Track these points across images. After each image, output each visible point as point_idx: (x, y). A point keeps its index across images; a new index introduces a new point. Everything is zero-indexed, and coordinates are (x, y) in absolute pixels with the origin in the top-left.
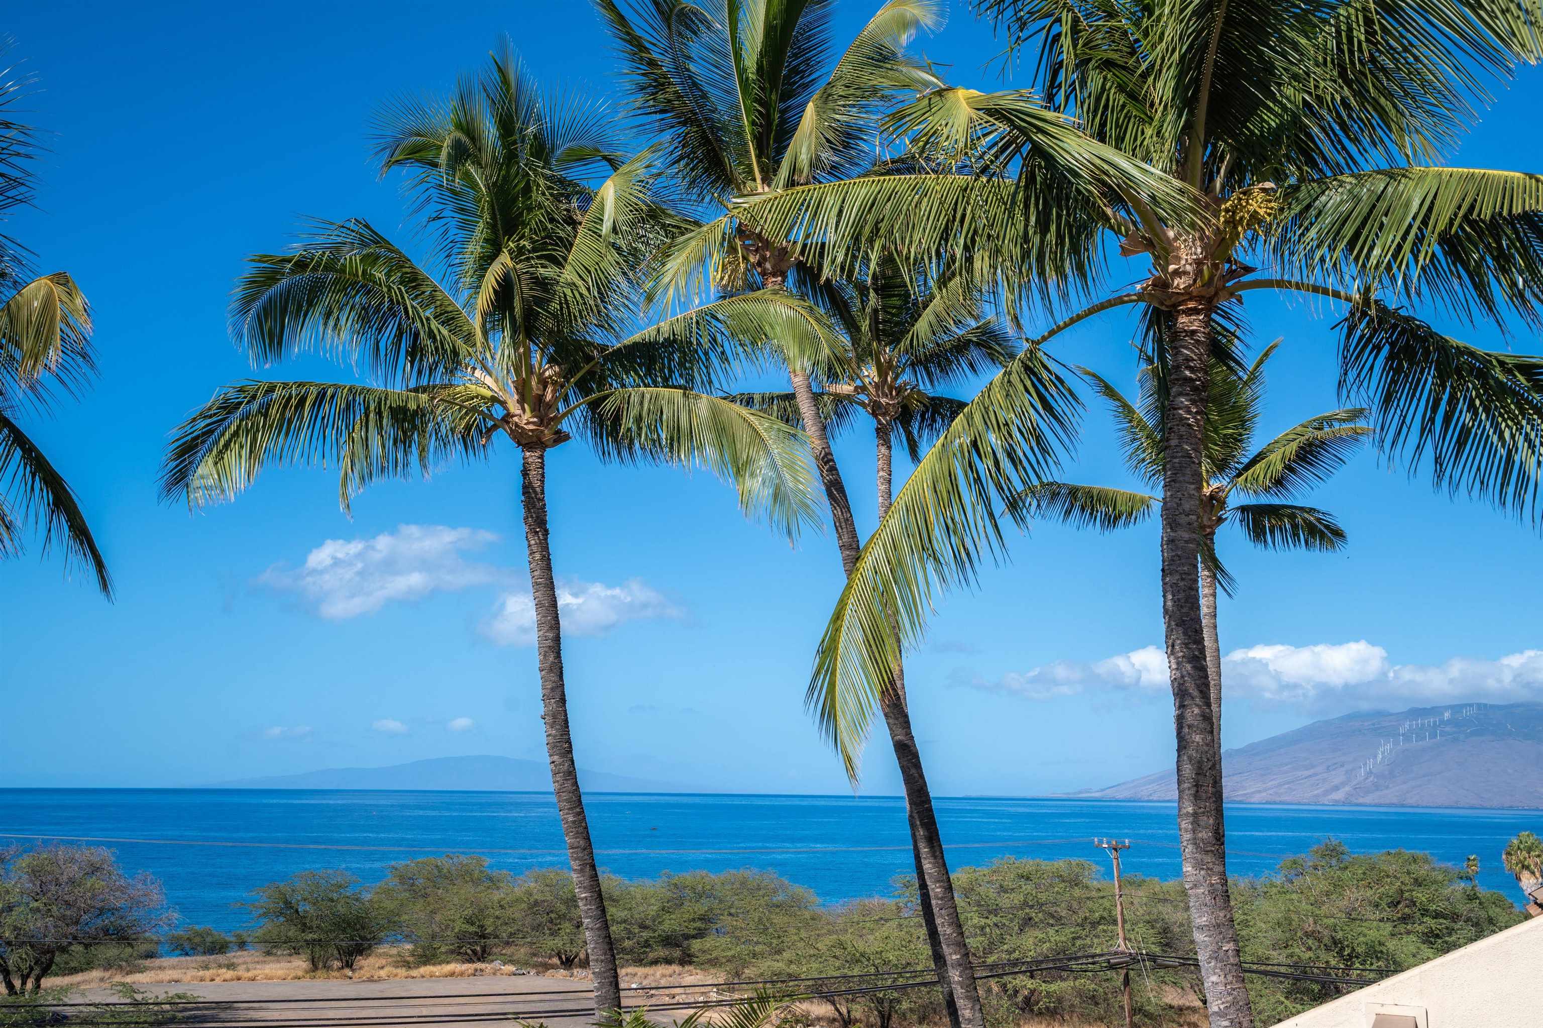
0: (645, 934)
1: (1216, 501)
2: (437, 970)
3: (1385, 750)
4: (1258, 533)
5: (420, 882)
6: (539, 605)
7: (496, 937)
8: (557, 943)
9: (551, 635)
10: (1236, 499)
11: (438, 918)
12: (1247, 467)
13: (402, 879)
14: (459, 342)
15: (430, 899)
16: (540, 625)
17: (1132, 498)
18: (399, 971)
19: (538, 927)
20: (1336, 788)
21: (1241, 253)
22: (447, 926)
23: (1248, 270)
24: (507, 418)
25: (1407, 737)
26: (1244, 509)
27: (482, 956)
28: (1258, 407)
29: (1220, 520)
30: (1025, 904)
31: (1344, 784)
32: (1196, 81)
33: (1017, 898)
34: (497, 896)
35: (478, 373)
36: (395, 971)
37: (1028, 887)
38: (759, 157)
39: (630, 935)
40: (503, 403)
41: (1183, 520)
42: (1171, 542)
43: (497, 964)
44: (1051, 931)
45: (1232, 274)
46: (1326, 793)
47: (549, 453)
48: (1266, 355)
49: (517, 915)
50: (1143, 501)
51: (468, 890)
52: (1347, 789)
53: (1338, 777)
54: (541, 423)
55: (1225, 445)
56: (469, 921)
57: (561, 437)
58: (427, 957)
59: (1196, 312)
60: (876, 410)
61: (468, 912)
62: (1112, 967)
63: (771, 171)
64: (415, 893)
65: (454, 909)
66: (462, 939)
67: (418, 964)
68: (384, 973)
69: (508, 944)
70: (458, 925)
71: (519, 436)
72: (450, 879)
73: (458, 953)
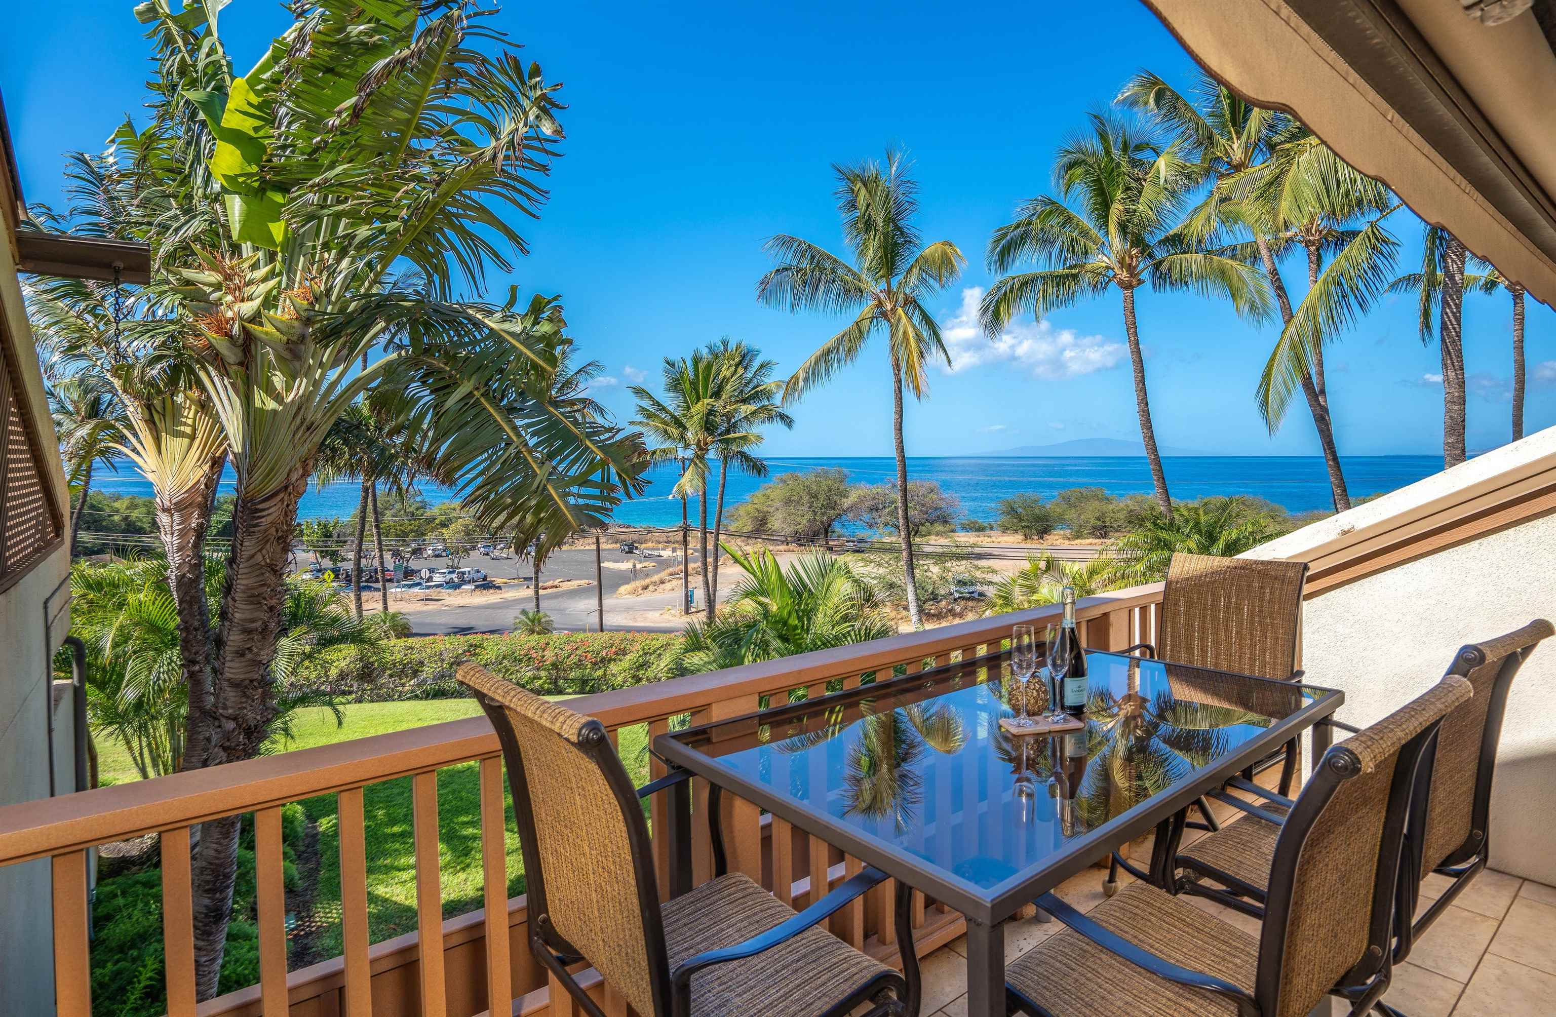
2: (1083, 541)
5: (1073, 500)
7: (1111, 527)
11: (1082, 517)
13: (1063, 499)
14: (1090, 244)
15: (1078, 508)
18: (1066, 541)
22: (1087, 521)
24: (1115, 276)
27: (1105, 536)
34: (1111, 507)
35: (1098, 255)
36: (1063, 540)
38: (1233, 128)
40: (1113, 269)
43: (1112, 540)
47: (1135, 290)
49: (1121, 516)
51: (1096, 504)
54: (1131, 276)
56: (1098, 519)
57: (1140, 282)
58: (1078, 535)
60: (1308, 244)
61: (1097, 515)
63: (1239, 135)
64: (1071, 506)
65: (1090, 513)
66: (1094, 528)
67: (1074, 539)
68: (1058, 542)
69: (1117, 531)
70: (1092, 521)
71: (1121, 283)
72: (1087, 499)
73: (1092, 534)
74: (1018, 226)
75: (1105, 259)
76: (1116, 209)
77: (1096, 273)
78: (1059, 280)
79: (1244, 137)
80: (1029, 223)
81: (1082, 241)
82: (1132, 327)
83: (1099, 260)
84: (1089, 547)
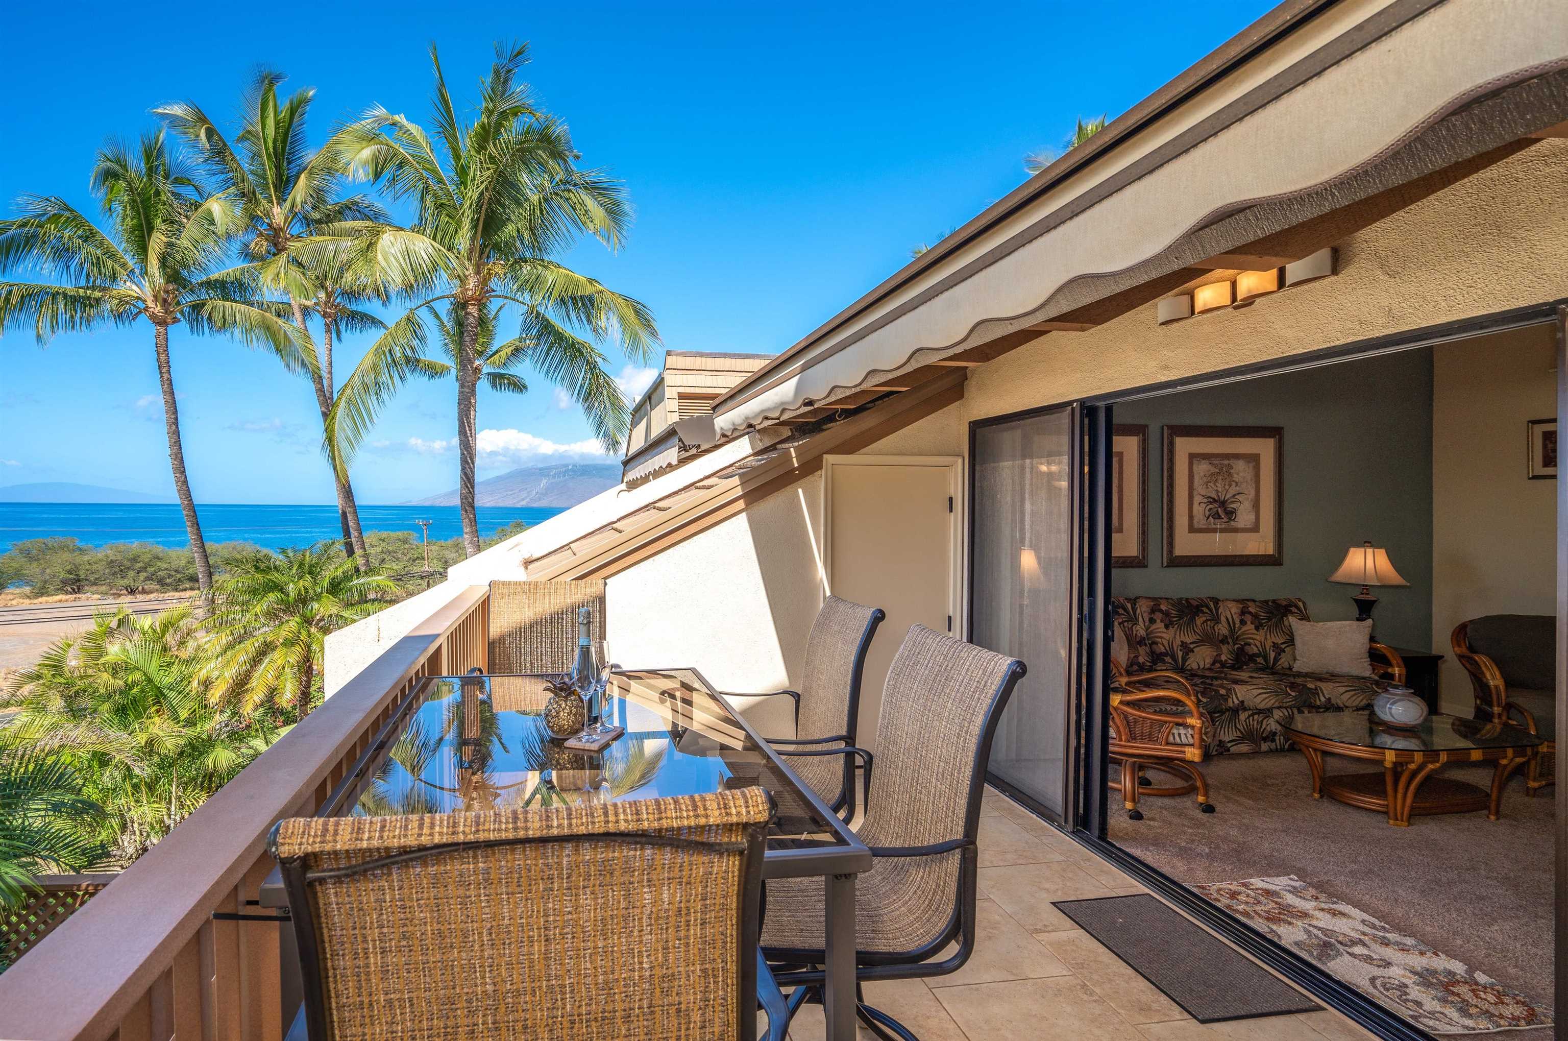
0: (178, 576)
1: (477, 370)
2: (50, 599)
3: (544, 482)
4: (494, 385)
5: (34, 552)
6: (166, 402)
7: (87, 580)
8: (125, 582)
9: (173, 417)
10: (485, 370)
11: (48, 571)
12: (491, 356)
13: (21, 551)
14: (117, 267)
15: (42, 561)
16: (167, 412)
17: (443, 366)
18: (25, 601)
19: (114, 574)
20: (523, 500)
21: (492, 285)
22: (54, 576)
23: (493, 291)
24: (146, 309)
25: (554, 477)
26: (489, 374)
27: (79, 590)
28: (498, 330)
29: (479, 378)
30: (382, 552)
31: (526, 498)
32: (478, 219)
33: (379, 549)
34: (86, 558)
35: (128, 283)
36: (21, 601)
37: (383, 544)
38: (275, 192)
39: (170, 576)
40: (145, 301)
41: (467, 384)
42: (460, 393)
43: (89, 595)
44: (394, 564)
45: (488, 292)
46: (518, 502)
47: (170, 328)
48: (501, 308)
49: (99, 568)
50: (447, 368)
51: (66, 556)
52: (528, 500)
53: (524, 494)
54: (166, 313)
55: (483, 346)
56: (69, 572)
57: (175, 320)
58: (42, 592)
59: (475, 305)
60: (325, 315)
61: (68, 567)
62: (422, 578)
63: (281, 200)
64: (31, 558)
65: (59, 565)
66: (65, 582)
67: (36, 597)
68: (14, 602)
69: (95, 584)
70: (63, 575)
71: (153, 318)
72: (53, 550)
73: (61, 590)
74: (24, 225)
75: (134, 287)
76: (157, 241)
77: (122, 301)
78: (74, 301)
79: (288, 204)
80: (41, 226)
81: (109, 263)
82: (164, 366)
83: (128, 288)
84: (59, 605)
